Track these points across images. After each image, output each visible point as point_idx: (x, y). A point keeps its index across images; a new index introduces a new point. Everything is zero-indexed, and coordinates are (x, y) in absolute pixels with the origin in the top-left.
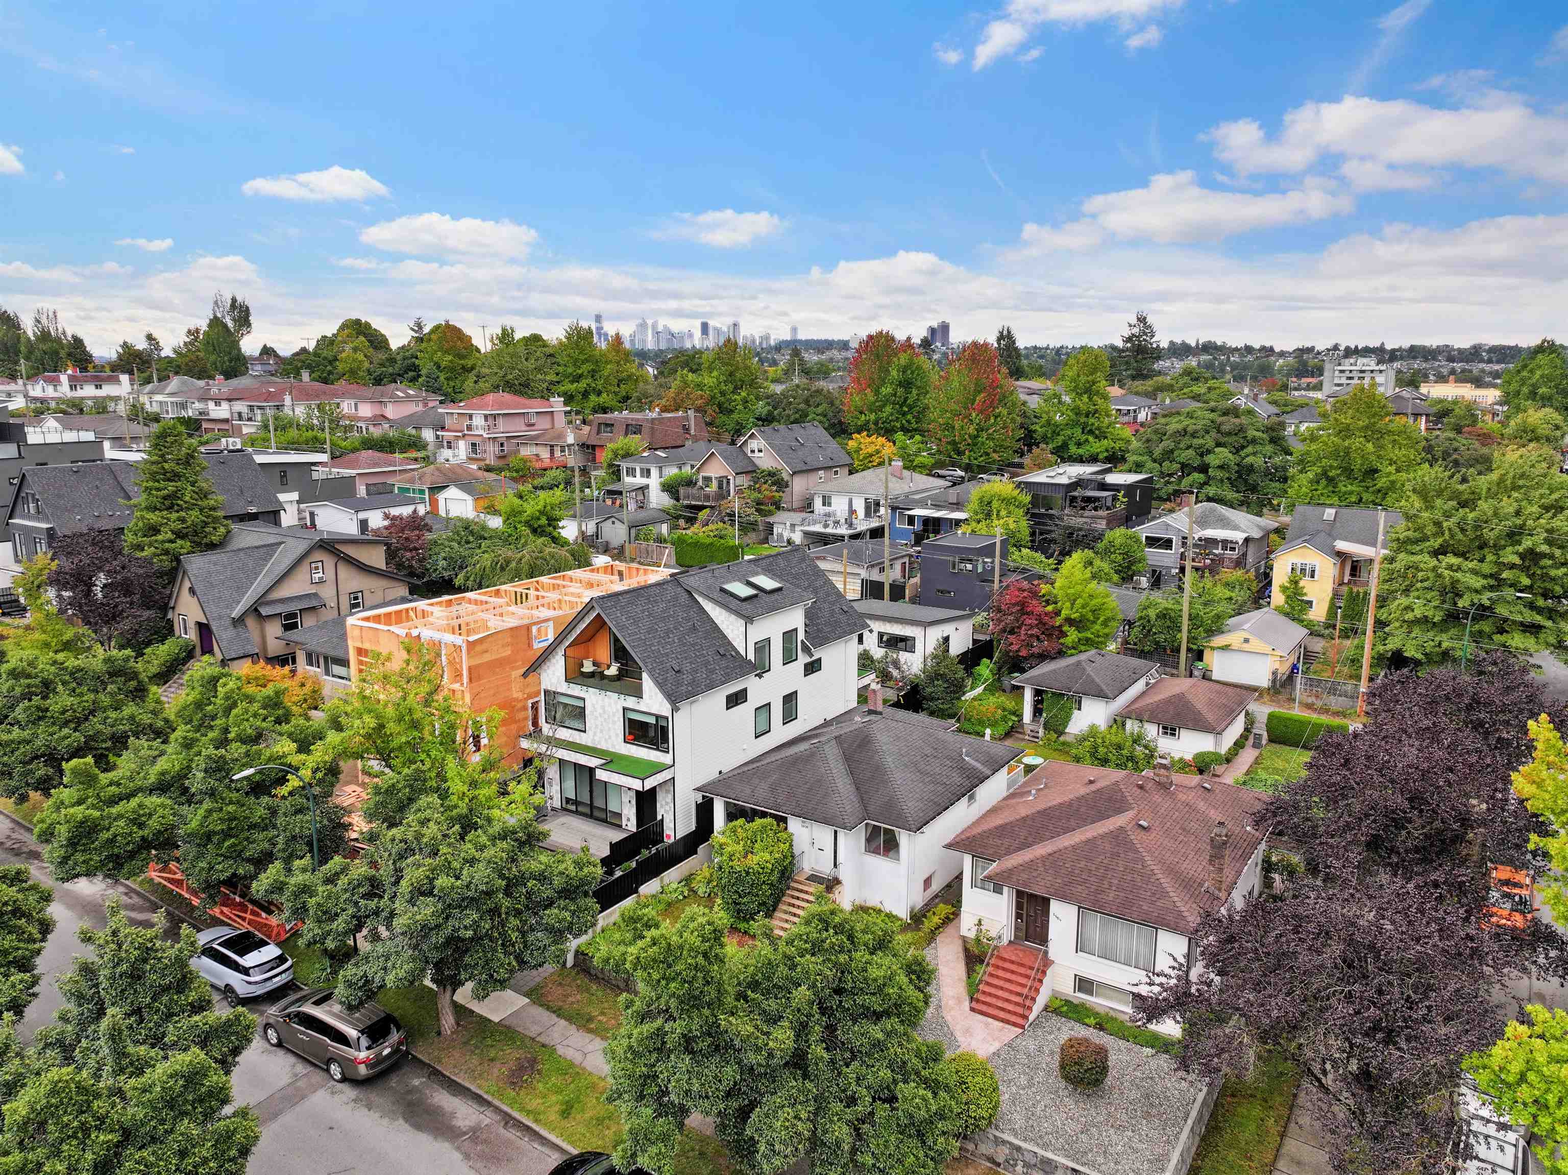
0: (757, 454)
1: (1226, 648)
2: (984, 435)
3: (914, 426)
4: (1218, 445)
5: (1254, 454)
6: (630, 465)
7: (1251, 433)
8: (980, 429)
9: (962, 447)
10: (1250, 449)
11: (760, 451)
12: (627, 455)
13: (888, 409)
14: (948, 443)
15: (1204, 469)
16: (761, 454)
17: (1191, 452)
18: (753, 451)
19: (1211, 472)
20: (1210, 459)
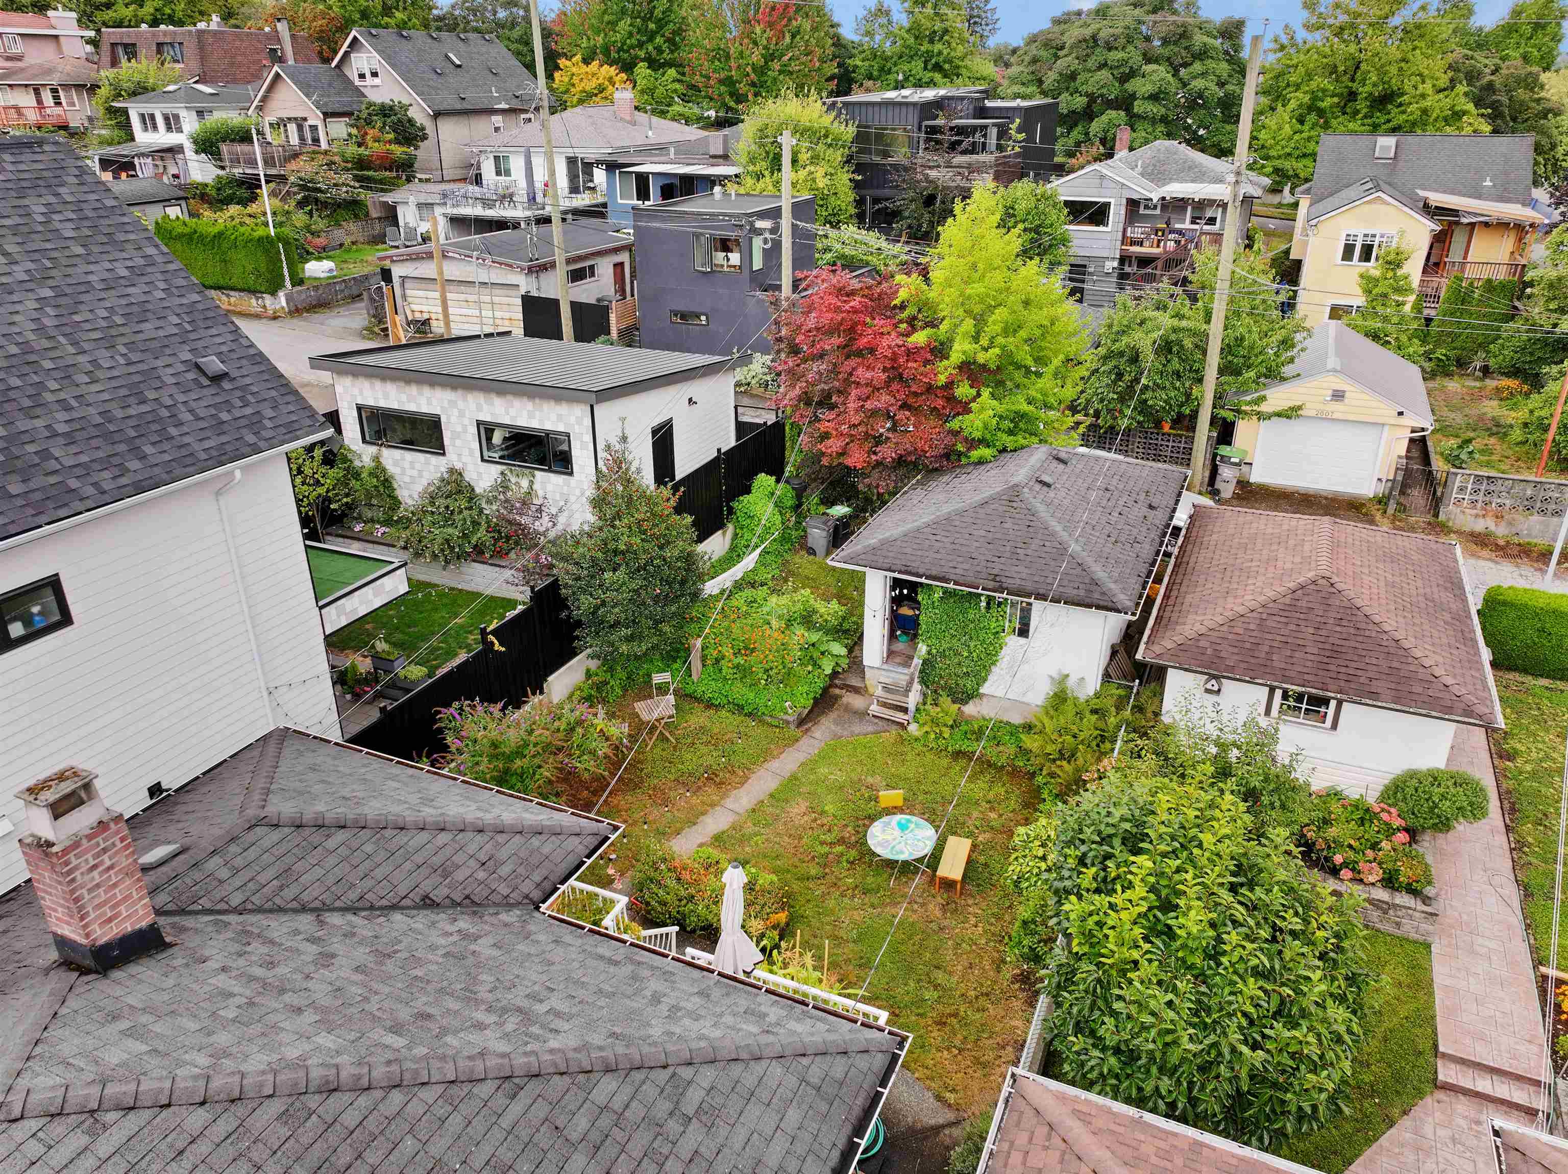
0: (369, 80)
1: (1291, 413)
2: (776, 65)
3: (666, 55)
4: (1149, 60)
5: (1204, 74)
6: (147, 108)
7: (1199, 39)
8: (770, 57)
9: (743, 88)
10: (1197, 67)
11: (375, 74)
12: (140, 91)
13: (624, 25)
14: (721, 82)
15: (1125, 103)
16: (377, 81)
17: (1104, 74)
18: (362, 76)
19: (1139, 107)
20: (1133, 85)
